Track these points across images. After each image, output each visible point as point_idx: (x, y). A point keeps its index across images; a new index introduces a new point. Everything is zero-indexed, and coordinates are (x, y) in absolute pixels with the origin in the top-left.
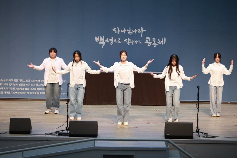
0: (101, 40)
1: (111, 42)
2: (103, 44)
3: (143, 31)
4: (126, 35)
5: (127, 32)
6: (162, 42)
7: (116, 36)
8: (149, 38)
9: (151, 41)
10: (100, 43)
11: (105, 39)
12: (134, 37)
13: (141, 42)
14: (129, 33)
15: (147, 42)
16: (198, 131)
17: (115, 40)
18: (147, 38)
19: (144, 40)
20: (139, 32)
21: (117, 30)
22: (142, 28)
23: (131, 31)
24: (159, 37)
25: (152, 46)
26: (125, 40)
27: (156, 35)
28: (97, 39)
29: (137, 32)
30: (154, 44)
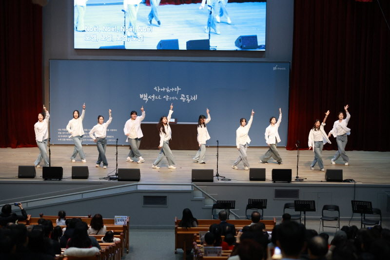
0: (145, 97)
1: (152, 98)
2: (146, 100)
3: (178, 89)
4: (165, 93)
5: (166, 90)
6: (194, 98)
7: (157, 94)
8: (183, 95)
9: (185, 97)
10: (144, 99)
11: (148, 96)
12: (171, 94)
13: (177, 99)
14: (167, 91)
15: (182, 98)
16: (217, 175)
17: (156, 97)
18: (182, 95)
19: (179, 96)
20: (175, 90)
21: (157, 88)
22: (178, 87)
23: (169, 90)
24: (191, 94)
25: (186, 101)
26: (165, 97)
27: (189, 92)
28: (141, 96)
29: (174, 90)
30: (188, 100)
